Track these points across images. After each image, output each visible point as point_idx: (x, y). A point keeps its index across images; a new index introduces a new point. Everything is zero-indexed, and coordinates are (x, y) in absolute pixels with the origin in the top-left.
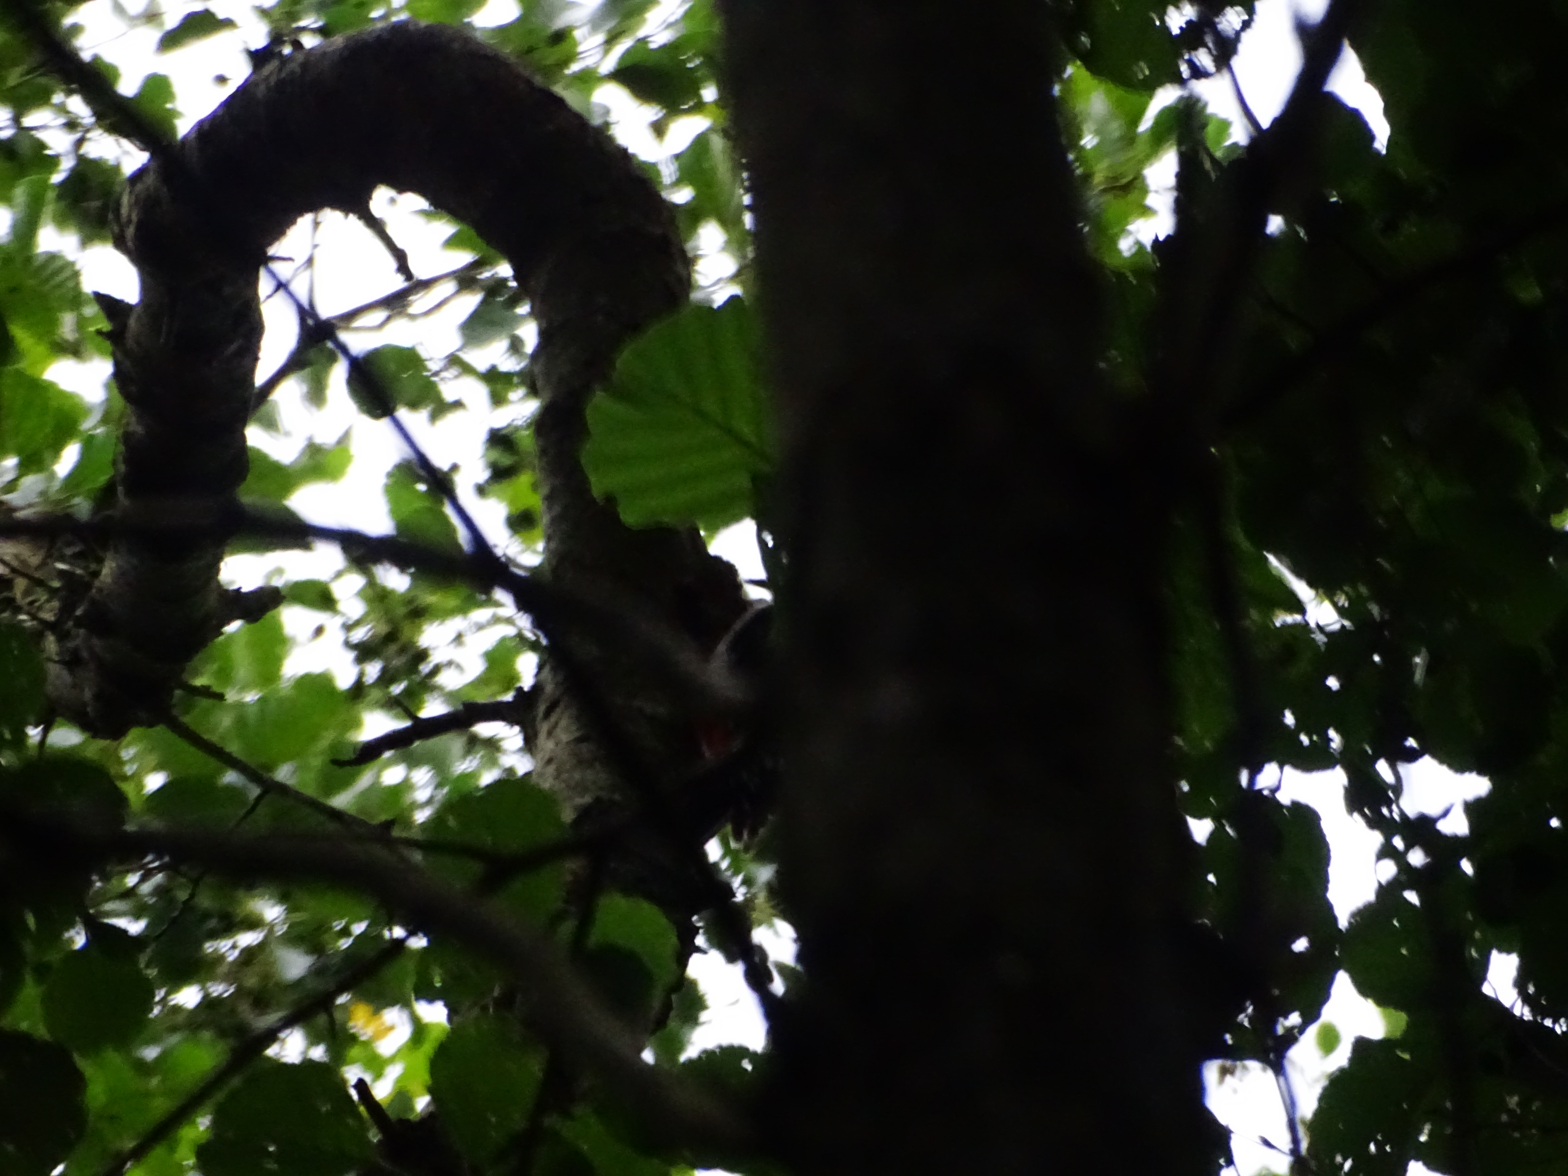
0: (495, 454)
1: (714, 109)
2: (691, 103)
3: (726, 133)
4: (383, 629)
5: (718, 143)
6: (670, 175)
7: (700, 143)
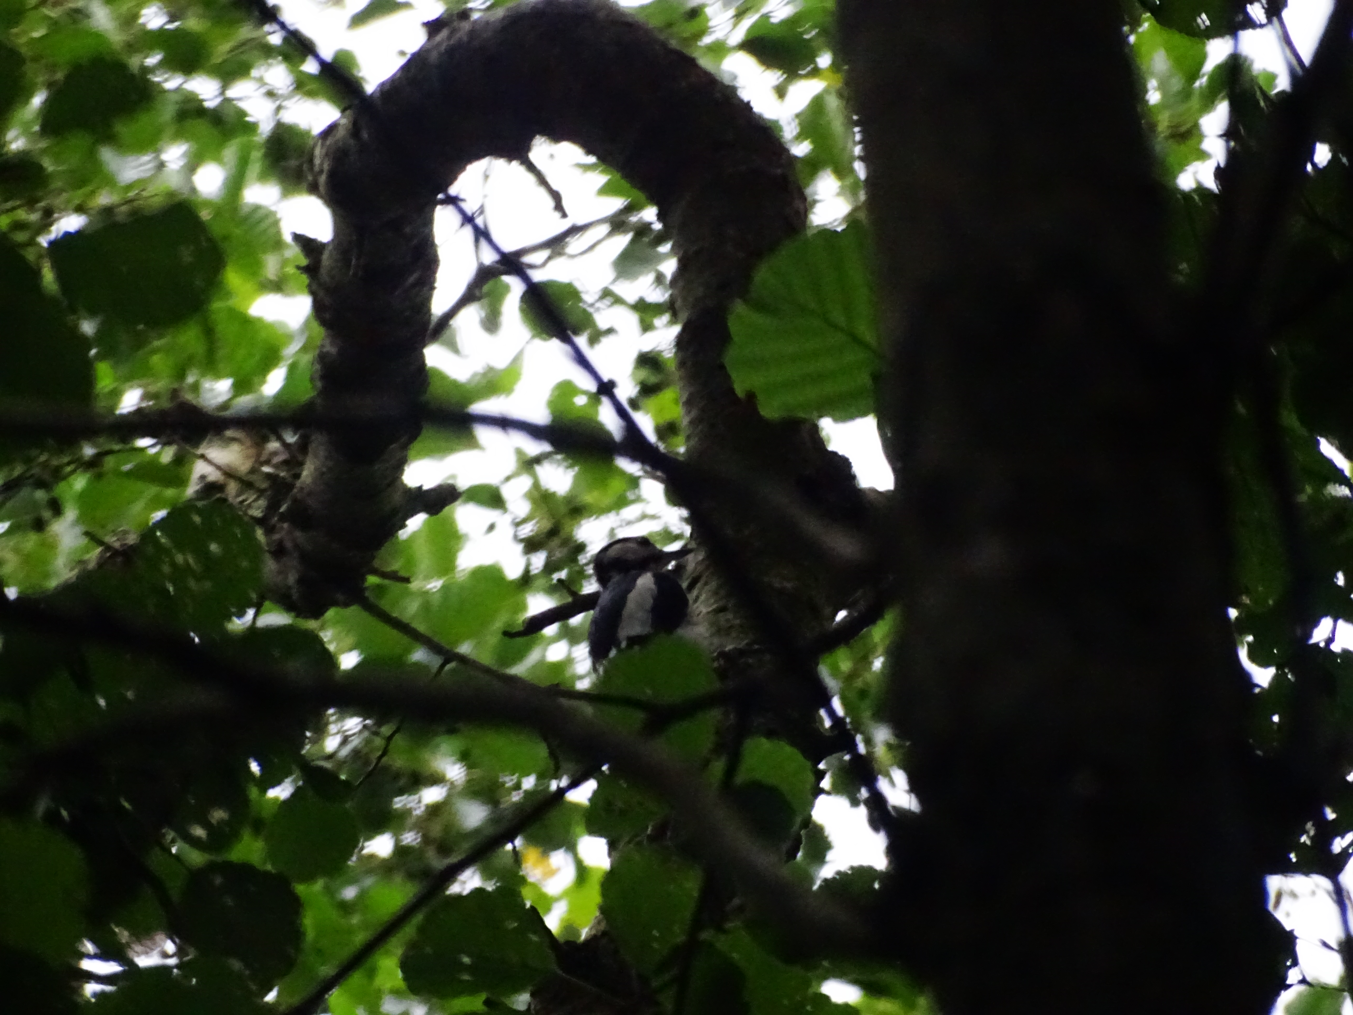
0: (644, 374)
1: (830, 74)
2: (809, 69)
3: (840, 95)
4: (546, 525)
5: (833, 103)
6: (792, 132)
7: (817, 104)
